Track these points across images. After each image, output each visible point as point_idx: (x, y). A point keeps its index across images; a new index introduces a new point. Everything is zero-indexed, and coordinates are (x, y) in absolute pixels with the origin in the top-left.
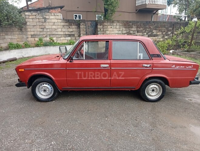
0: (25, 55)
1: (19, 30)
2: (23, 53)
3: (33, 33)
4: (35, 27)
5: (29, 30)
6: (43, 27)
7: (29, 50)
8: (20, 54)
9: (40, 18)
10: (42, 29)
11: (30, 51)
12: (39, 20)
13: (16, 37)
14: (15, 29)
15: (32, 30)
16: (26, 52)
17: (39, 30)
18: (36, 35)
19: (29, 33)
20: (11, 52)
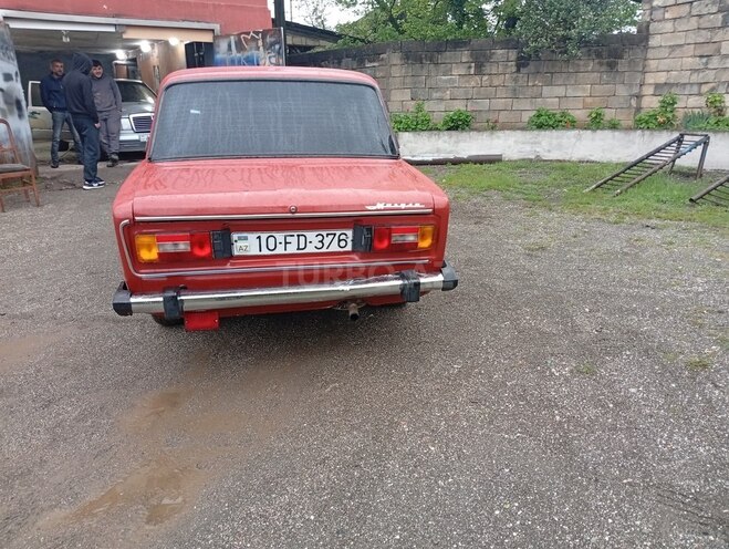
0: (549, 151)
1: (604, 68)
2: (544, 144)
3: (662, 78)
4: (678, 52)
5: (653, 64)
6: (707, 50)
7: (568, 137)
8: (528, 148)
9: (704, 12)
10: (704, 60)
11: (573, 140)
12: (702, 21)
13: (584, 90)
14: (586, 65)
15: (665, 64)
16: (554, 142)
17: (690, 62)
18: (672, 85)
19: (650, 79)
20: (499, 137)
